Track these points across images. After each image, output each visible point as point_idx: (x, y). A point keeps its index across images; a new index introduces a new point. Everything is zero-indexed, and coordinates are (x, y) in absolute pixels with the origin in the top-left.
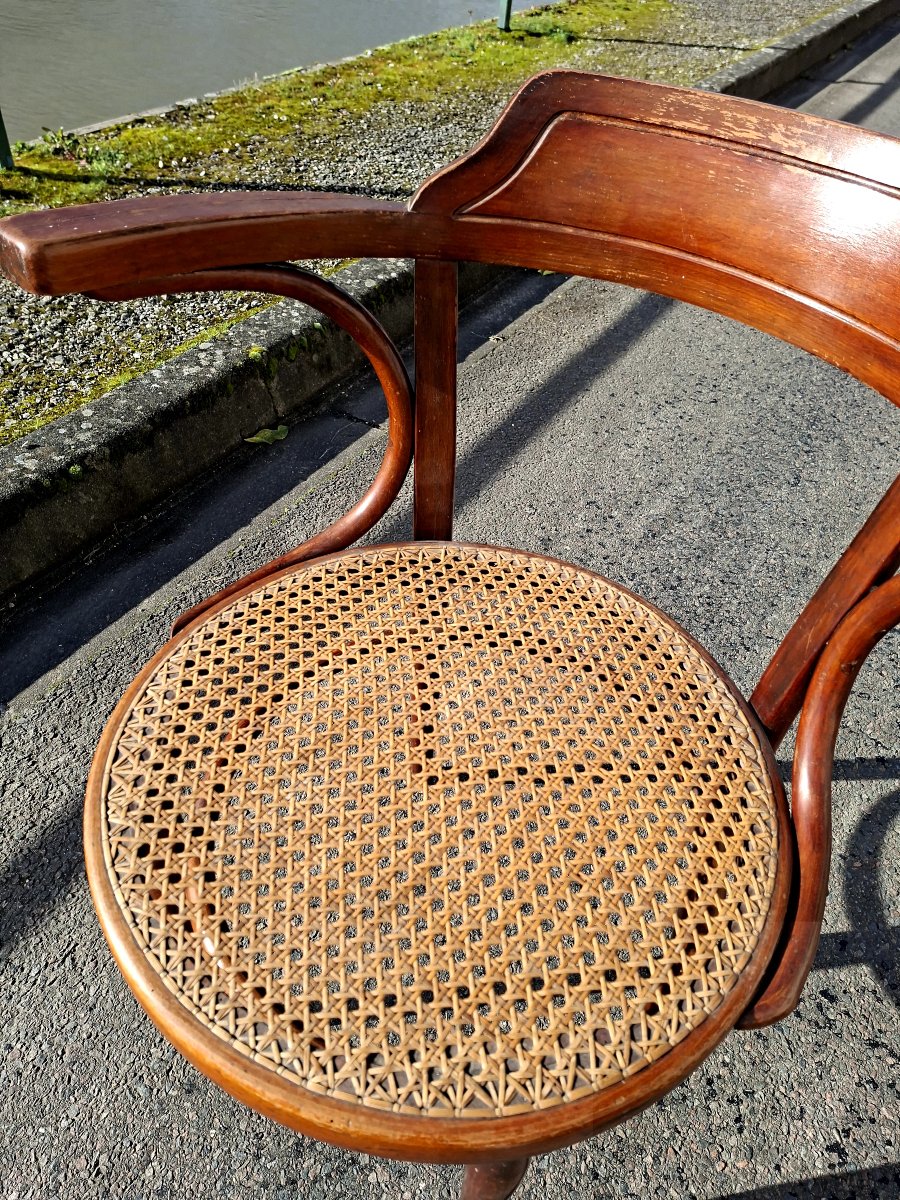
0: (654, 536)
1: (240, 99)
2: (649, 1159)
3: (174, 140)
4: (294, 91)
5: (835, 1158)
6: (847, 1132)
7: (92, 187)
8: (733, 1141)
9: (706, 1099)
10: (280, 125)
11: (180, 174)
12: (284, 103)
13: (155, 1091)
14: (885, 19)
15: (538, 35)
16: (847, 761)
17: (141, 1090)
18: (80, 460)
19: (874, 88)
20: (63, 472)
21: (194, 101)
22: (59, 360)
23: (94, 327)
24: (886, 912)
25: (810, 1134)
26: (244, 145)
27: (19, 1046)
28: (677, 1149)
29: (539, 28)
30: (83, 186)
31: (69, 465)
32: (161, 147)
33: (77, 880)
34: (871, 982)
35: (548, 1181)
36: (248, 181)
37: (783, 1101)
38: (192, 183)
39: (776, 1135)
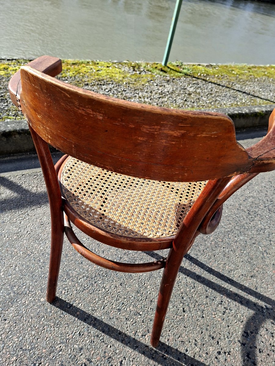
1: (227, 66)
2: (197, 304)
3: (205, 70)
4: (242, 68)
7: (181, 74)
8: (220, 314)
9: (219, 304)
10: (234, 74)
11: (203, 78)
12: (237, 70)
22: (156, 103)
23: (166, 100)
26: (222, 76)
28: (205, 307)
30: (179, 74)
32: (201, 71)
36: (218, 83)
37: (239, 317)
38: (204, 80)
39: (232, 321)
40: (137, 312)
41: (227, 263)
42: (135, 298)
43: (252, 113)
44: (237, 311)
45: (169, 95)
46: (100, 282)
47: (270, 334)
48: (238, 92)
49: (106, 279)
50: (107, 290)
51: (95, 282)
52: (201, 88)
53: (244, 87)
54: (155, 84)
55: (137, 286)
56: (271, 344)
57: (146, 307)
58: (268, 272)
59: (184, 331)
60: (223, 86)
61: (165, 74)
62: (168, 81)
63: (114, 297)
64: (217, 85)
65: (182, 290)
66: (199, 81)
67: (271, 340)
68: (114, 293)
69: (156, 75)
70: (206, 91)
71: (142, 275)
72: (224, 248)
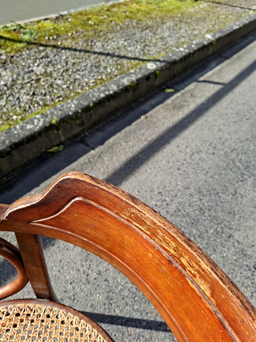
0: (179, 211)
7: (22, 45)
10: (91, 25)
11: (52, 43)
12: (95, 17)
21: (66, 13)
26: (77, 32)
30: (18, 45)
32: (49, 31)
36: (74, 47)
38: (54, 47)
43: (122, 90)
45: (8, 92)
48: (100, 56)
52: (53, 63)
53: (106, 44)
60: (80, 51)
62: (5, 63)
64: (72, 52)
66: (49, 49)
70: (59, 66)
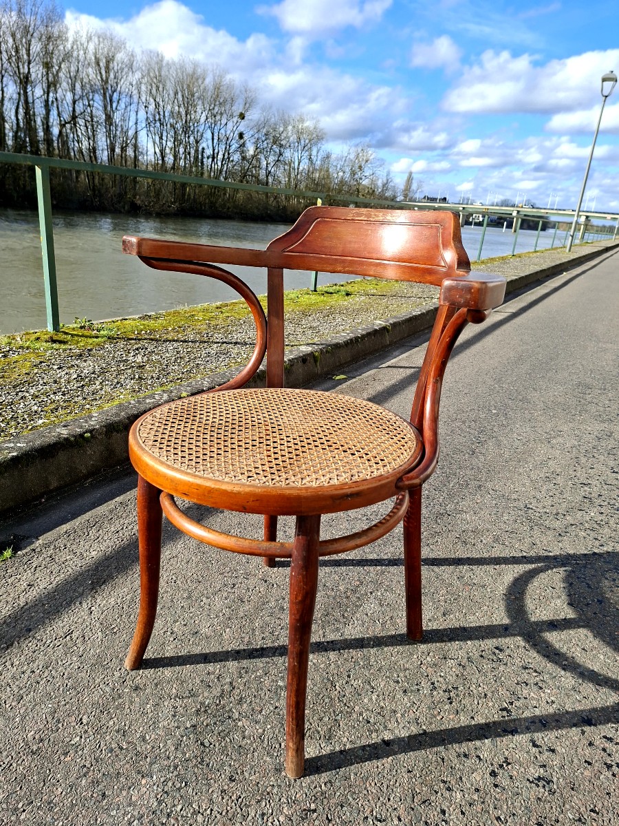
1: (177, 312)
2: (399, 715)
3: (143, 325)
4: (206, 310)
5: (505, 713)
6: (511, 703)
7: (100, 340)
8: (447, 707)
9: (431, 690)
11: (147, 337)
13: (116, 690)
14: (515, 290)
15: (331, 293)
16: (506, 558)
17: (108, 689)
18: (91, 431)
19: (510, 314)
20: (81, 436)
21: (154, 313)
22: (80, 398)
23: (98, 387)
24: (530, 616)
25: (491, 704)
26: (180, 327)
27: (39, 671)
28: (415, 711)
29: (331, 291)
30: (95, 339)
31: (85, 433)
32: (136, 327)
33: (75, 605)
34: (522, 643)
35: (341, 724)
36: (182, 339)
37: (475, 691)
38: (151, 339)
39: (471, 705)
40: (305, 810)
41: (395, 614)
42: (279, 786)
44: (466, 683)
45: (99, 379)
46: (179, 807)
47: (535, 688)
48: (225, 345)
49: (190, 790)
50: (208, 812)
51: (169, 815)
52: (156, 352)
53: (230, 335)
54: (55, 367)
55: (268, 759)
56: (547, 702)
57: (315, 787)
58: (460, 594)
59: (414, 780)
60: (193, 342)
61: (63, 347)
62: (81, 355)
63: (233, 816)
64: (181, 343)
65: (357, 708)
67: (543, 695)
68: (229, 808)
69: (45, 351)
70: (168, 355)
71: (264, 731)
72: (371, 593)
